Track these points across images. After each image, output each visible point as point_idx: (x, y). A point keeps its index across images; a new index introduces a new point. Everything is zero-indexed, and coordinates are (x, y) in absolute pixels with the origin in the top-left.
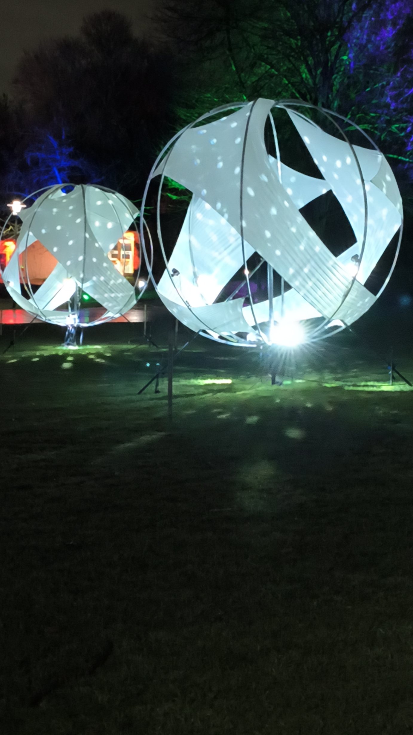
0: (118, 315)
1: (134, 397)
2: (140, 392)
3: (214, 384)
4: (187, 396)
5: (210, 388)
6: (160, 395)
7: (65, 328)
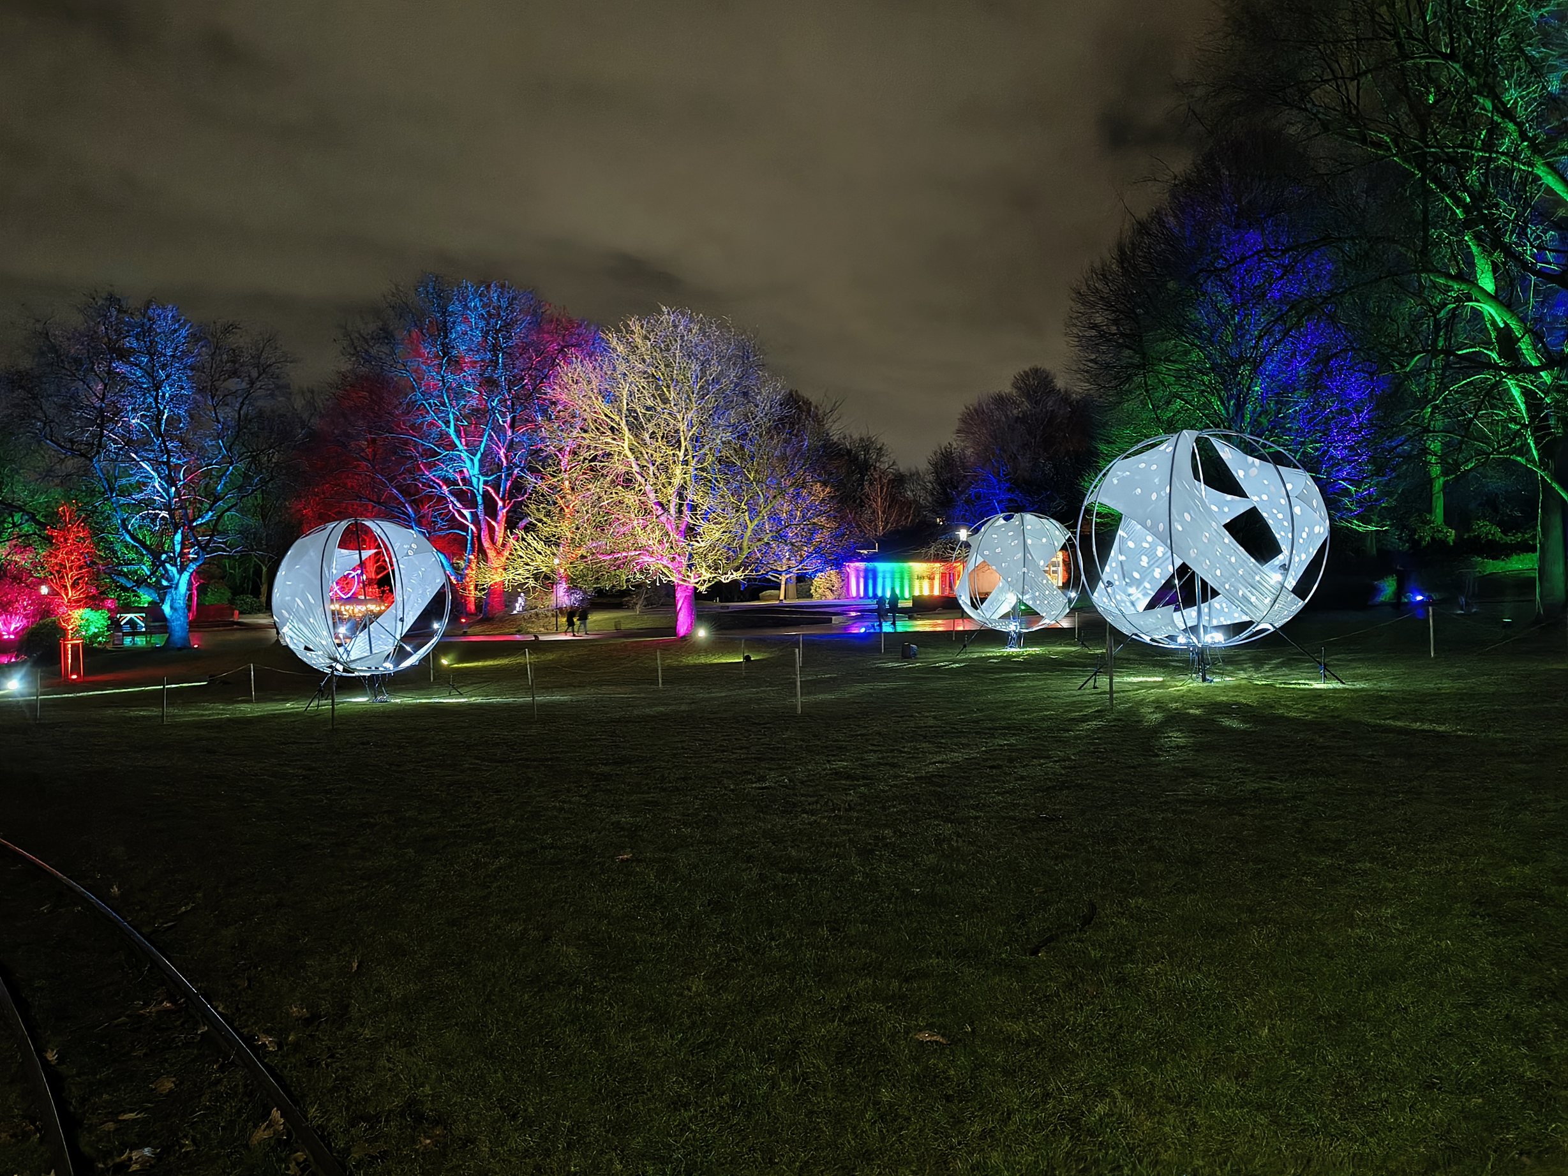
0: (1054, 622)
1: (1074, 692)
2: (1080, 689)
3: (1147, 682)
4: (1123, 691)
5: (1143, 685)
6: (1099, 691)
7: (1008, 633)
